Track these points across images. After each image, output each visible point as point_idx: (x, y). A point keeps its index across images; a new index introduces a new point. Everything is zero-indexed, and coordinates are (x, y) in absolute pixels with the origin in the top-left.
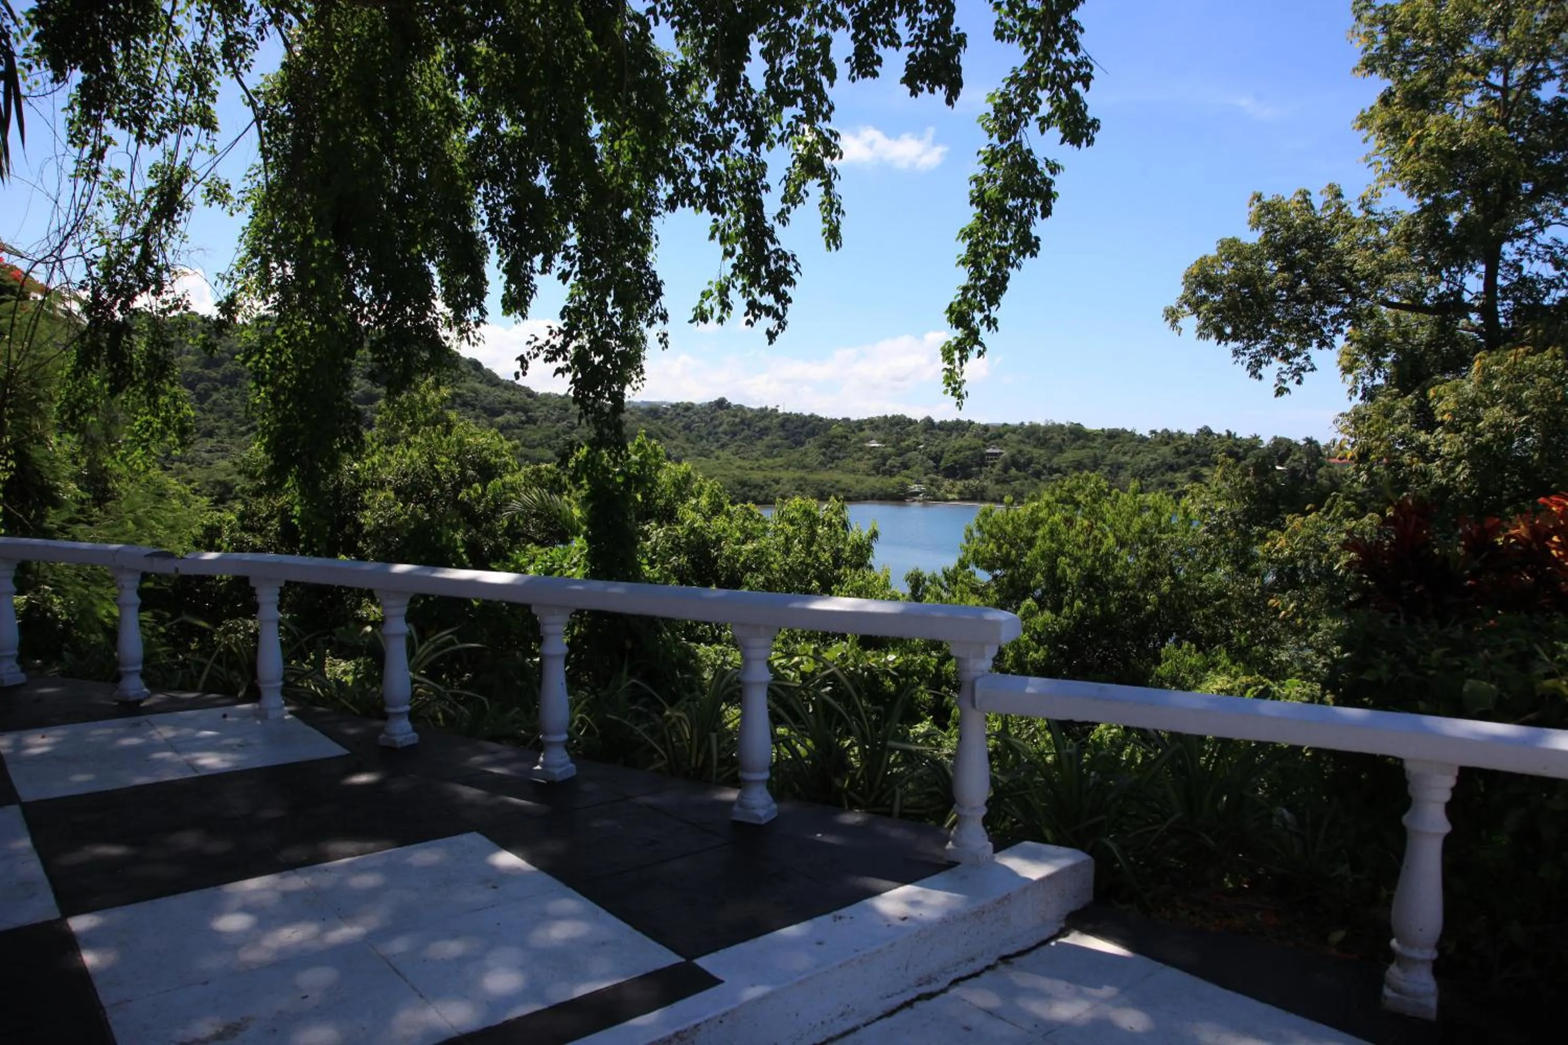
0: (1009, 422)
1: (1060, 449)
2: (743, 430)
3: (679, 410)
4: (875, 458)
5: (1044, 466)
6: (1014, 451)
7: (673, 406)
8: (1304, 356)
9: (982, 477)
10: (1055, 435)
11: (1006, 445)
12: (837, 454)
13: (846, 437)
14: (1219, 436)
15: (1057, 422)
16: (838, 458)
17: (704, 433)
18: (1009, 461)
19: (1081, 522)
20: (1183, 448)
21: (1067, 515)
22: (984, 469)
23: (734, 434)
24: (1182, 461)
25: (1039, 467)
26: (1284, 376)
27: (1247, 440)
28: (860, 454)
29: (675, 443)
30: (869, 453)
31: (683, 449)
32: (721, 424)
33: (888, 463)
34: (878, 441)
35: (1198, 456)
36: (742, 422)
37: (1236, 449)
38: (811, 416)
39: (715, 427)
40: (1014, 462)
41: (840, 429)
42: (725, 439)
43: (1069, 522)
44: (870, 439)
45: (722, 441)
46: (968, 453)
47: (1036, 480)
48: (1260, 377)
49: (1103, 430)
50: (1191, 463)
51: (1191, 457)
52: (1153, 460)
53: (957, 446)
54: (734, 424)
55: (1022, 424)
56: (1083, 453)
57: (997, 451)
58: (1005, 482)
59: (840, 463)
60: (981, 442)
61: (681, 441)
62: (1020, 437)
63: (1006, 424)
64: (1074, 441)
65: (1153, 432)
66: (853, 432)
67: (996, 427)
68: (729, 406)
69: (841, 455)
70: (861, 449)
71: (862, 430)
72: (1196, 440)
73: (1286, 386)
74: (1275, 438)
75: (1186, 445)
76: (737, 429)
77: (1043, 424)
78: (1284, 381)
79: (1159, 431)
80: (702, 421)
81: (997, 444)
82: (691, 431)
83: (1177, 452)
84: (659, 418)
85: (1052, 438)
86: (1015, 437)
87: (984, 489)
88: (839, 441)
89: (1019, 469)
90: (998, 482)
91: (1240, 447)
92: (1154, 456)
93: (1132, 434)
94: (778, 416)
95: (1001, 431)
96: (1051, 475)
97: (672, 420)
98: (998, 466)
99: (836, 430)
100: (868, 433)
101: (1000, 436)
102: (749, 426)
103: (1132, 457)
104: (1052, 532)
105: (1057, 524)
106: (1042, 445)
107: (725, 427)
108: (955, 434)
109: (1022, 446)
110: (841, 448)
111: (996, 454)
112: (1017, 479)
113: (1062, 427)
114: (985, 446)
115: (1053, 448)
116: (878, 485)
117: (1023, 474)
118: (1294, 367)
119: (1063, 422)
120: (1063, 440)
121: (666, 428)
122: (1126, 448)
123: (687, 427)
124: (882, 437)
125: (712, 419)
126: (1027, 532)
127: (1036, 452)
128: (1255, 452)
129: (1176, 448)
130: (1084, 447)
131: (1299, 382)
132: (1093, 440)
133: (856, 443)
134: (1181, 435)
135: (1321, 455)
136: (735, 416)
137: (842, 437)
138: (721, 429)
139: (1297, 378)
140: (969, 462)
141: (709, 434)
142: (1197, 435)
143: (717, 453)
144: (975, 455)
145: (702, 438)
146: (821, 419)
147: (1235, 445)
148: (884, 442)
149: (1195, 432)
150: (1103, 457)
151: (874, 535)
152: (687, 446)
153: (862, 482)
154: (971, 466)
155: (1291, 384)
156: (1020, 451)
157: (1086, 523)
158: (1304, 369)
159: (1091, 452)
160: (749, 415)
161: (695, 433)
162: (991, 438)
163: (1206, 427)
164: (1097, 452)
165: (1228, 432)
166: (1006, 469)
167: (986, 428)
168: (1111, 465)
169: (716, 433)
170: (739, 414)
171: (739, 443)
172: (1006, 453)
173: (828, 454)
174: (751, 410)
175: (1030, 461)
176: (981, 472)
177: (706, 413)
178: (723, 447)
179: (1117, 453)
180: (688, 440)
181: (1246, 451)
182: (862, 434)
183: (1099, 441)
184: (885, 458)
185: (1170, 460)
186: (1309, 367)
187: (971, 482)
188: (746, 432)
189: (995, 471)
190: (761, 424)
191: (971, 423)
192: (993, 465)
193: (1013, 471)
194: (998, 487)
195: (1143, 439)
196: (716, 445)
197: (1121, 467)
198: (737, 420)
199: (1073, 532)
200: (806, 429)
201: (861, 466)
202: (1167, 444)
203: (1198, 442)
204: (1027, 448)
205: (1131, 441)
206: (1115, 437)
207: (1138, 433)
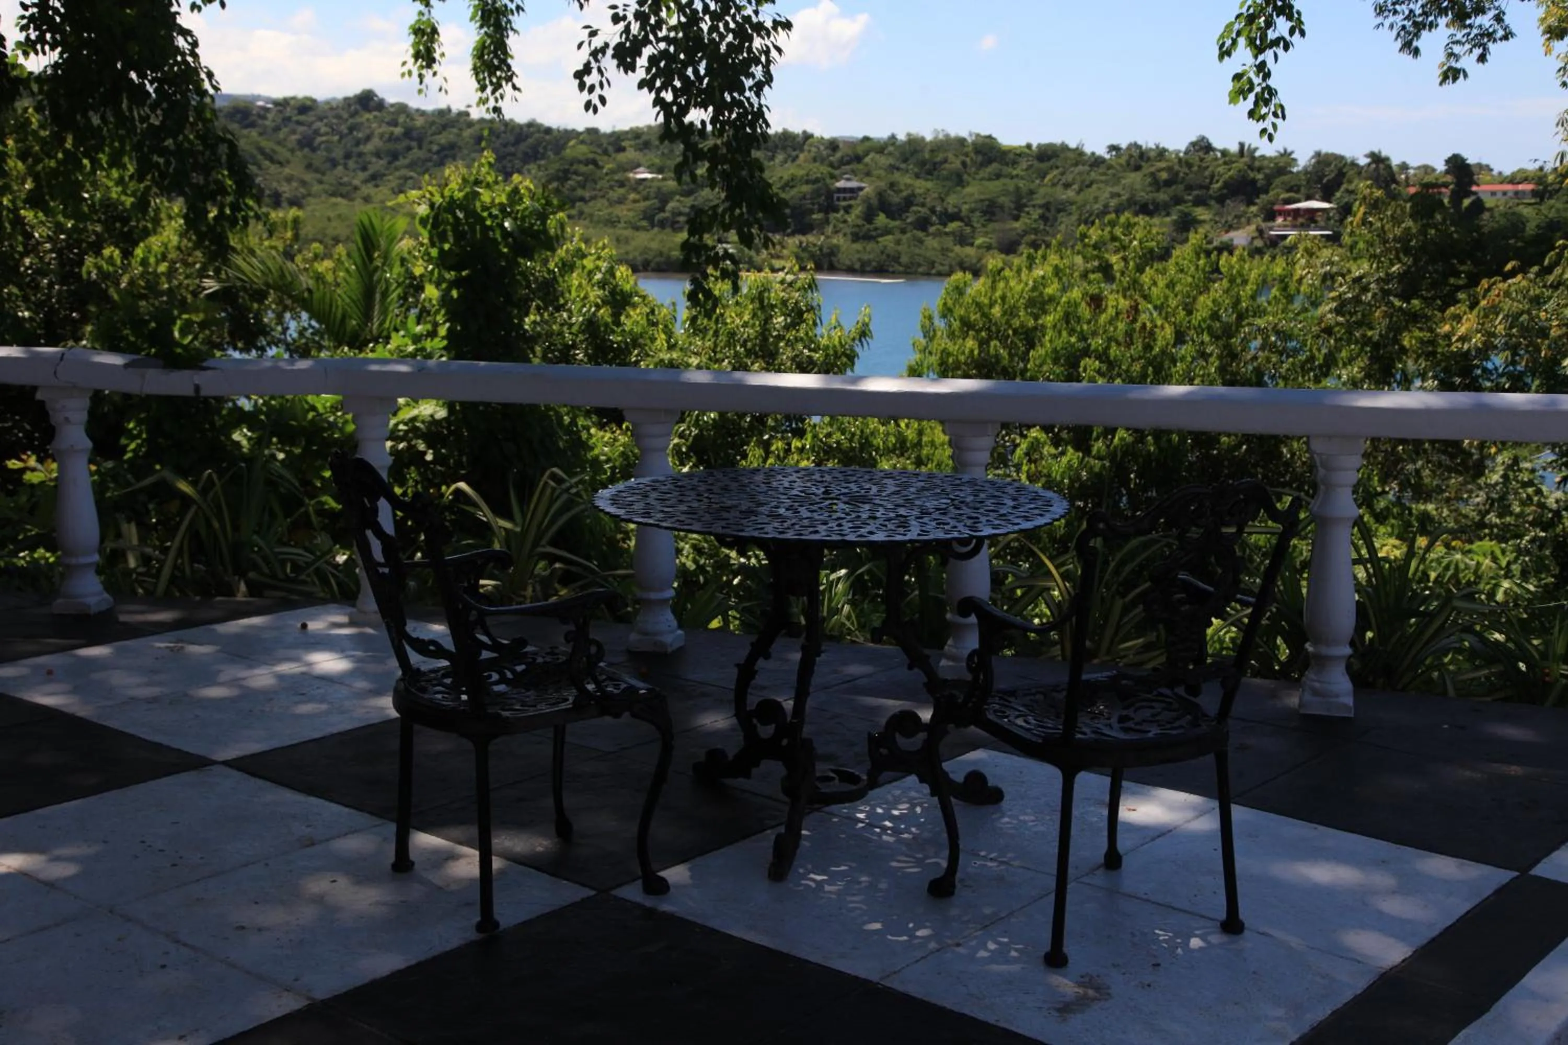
0: (872, 135)
1: (959, 180)
2: (409, 149)
3: (288, 112)
4: (646, 198)
5: (933, 210)
6: (882, 184)
7: (276, 103)
8: (1492, 13)
9: (829, 230)
10: (950, 156)
11: (868, 174)
12: (580, 192)
13: (594, 162)
14: (1224, 153)
15: (953, 134)
16: (582, 199)
17: (338, 153)
18: (875, 202)
19: (1116, 301)
20: (1164, 175)
21: (1093, 290)
22: (832, 216)
23: (395, 156)
24: (1162, 196)
25: (924, 211)
26: (1457, 49)
27: (1271, 159)
28: (622, 191)
29: (287, 171)
30: (635, 190)
31: (303, 183)
32: (368, 138)
33: (671, 205)
34: (651, 168)
35: (1189, 188)
36: (408, 133)
37: (1252, 175)
38: (531, 125)
39: (358, 143)
40: (882, 204)
41: (583, 148)
42: (378, 165)
43: (1096, 302)
44: (635, 166)
45: (372, 170)
46: (806, 188)
47: (920, 234)
48: (1416, 52)
49: (1029, 146)
50: (1178, 200)
51: (1178, 189)
52: (1114, 195)
53: (786, 177)
54: (392, 138)
55: (893, 137)
56: (995, 187)
57: (854, 184)
58: (868, 237)
59: (587, 209)
60: (825, 169)
61: (295, 169)
62: (891, 161)
63: (866, 139)
64: (982, 165)
65: (1113, 148)
66: (606, 152)
67: (852, 144)
68: (381, 105)
69: (587, 195)
70: (622, 184)
71: (622, 149)
72: (1184, 162)
73: (1458, 65)
74: (1318, 154)
75: (1169, 169)
76: (400, 146)
77: (929, 137)
78: (1457, 57)
79: (1124, 146)
80: (333, 131)
81: (853, 172)
82: (314, 150)
83: (1157, 185)
84: (252, 125)
85: (945, 161)
86: (883, 161)
87: (833, 252)
88: (583, 168)
89: (891, 215)
90: (856, 238)
91: (1259, 170)
92: (1116, 189)
93: (1079, 153)
94: (471, 124)
95: (860, 150)
96: (945, 225)
97: (277, 129)
98: (858, 211)
99: (574, 150)
100: (631, 154)
101: (858, 159)
102: (420, 142)
103: (1079, 191)
104: (1067, 317)
105: (1077, 305)
106: (929, 173)
107: (376, 143)
108: (780, 157)
109: (897, 176)
110: (588, 181)
111: (851, 190)
112: (887, 231)
113: (961, 141)
114: (833, 177)
115: (947, 179)
116: (654, 245)
117: (897, 223)
118: (1475, 31)
119: (964, 134)
120: (964, 164)
121: (267, 144)
122: (1069, 177)
123: (307, 143)
124: (657, 161)
125: (351, 129)
126: (1024, 318)
127: (921, 186)
128: (1285, 178)
129: (1153, 175)
130: (998, 176)
131: (1482, 58)
132: (1014, 163)
133: (613, 172)
134: (1161, 153)
135: (1395, 181)
136: (394, 123)
137: (587, 162)
138: (369, 148)
139: (1477, 52)
140: (807, 204)
141: (348, 156)
142: (1186, 153)
143: (368, 189)
144: (816, 194)
145: (334, 163)
146: (548, 130)
147: (1251, 167)
148: (660, 171)
149: (1183, 148)
150: (1032, 192)
151: (864, 334)
152: (309, 177)
153: (627, 241)
154: (812, 212)
155: (1468, 62)
156: (892, 185)
157: (1124, 304)
158: (1490, 35)
159: (1011, 185)
160: (419, 122)
161: (321, 154)
162: (842, 162)
163: (1203, 139)
164: (1021, 184)
165: (1242, 145)
166: (869, 216)
167: (833, 145)
168: (1047, 206)
169: (360, 155)
170: (401, 119)
171: (404, 172)
172: (868, 188)
173: (565, 191)
174: (423, 113)
175: (909, 202)
176: (827, 221)
177: (338, 117)
178: (375, 178)
179: (1054, 185)
180: (309, 166)
181: (1269, 179)
182: (621, 157)
183: (1024, 165)
184: (664, 198)
185: (1143, 196)
186: (1501, 33)
187: (811, 238)
188: (416, 153)
189: (850, 218)
190: (443, 139)
191: (807, 136)
192: (847, 210)
193: (881, 219)
194: (858, 246)
195: (1097, 162)
196: (362, 175)
197: (1062, 208)
198: (398, 131)
199: (1103, 318)
200: (523, 147)
201: (622, 211)
202: (1138, 168)
203: (1189, 165)
204: (905, 180)
205: (1076, 164)
206: (1049, 158)
207: (1088, 150)
